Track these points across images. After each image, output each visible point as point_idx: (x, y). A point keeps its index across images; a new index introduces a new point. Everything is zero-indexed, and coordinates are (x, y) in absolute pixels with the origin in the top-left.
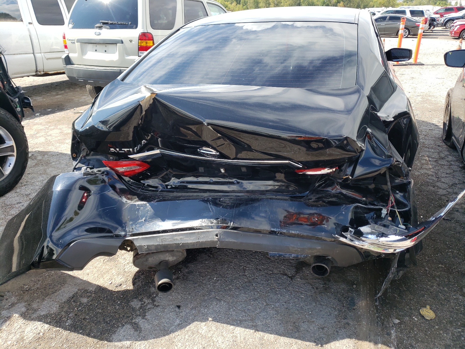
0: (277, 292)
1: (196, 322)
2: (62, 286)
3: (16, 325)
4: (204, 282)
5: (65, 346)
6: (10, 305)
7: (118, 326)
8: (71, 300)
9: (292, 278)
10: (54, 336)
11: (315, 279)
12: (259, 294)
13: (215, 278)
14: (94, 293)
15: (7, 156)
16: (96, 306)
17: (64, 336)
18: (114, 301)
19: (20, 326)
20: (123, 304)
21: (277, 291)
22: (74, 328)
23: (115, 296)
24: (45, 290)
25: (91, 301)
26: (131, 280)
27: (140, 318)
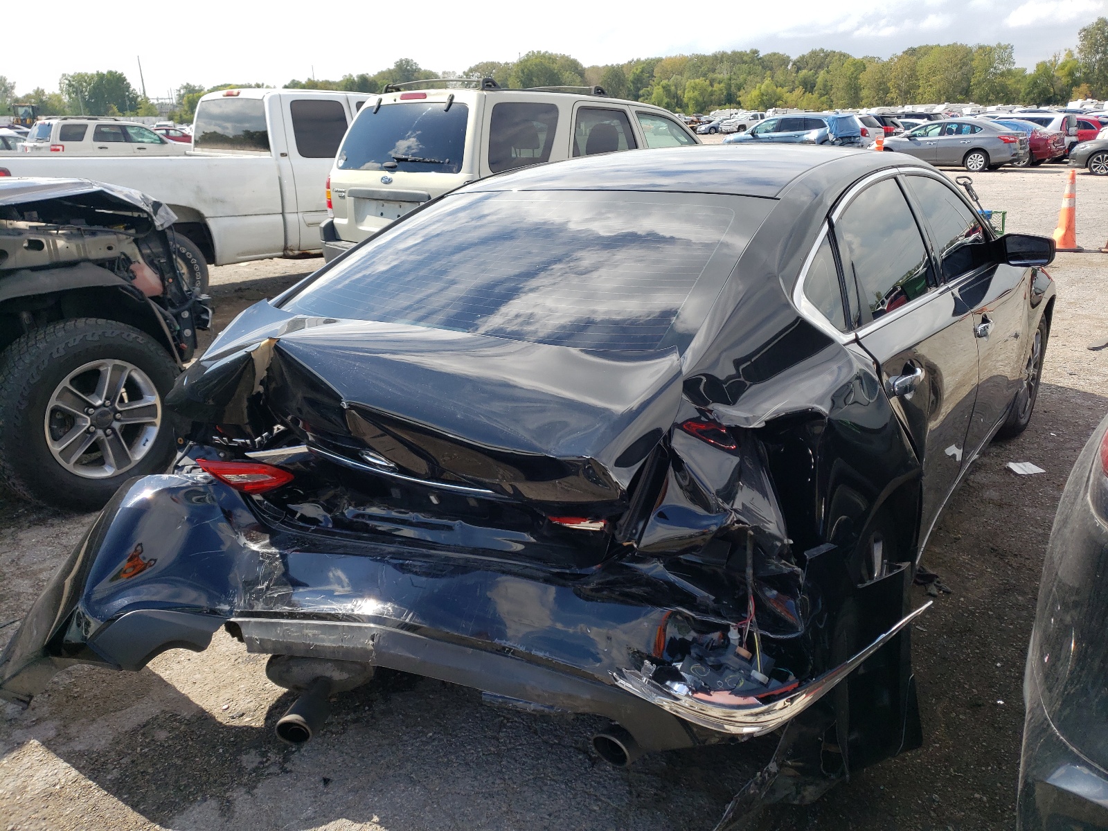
0: (545, 788)
1: (344, 820)
2: (138, 698)
3: (26, 760)
4: (405, 738)
5: (86, 819)
6: (33, 721)
7: (195, 800)
8: (138, 731)
9: (594, 762)
10: (77, 795)
11: (646, 774)
12: (503, 785)
13: (431, 734)
14: (186, 724)
15: (144, 424)
16: (177, 752)
17: (92, 799)
18: (214, 747)
19: (32, 764)
20: (227, 755)
21: (546, 785)
22: (117, 789)
23: (221, 736)
24: (105, 702)
25: (172, 739)
26: (267, 708)
27: (243, 790)
